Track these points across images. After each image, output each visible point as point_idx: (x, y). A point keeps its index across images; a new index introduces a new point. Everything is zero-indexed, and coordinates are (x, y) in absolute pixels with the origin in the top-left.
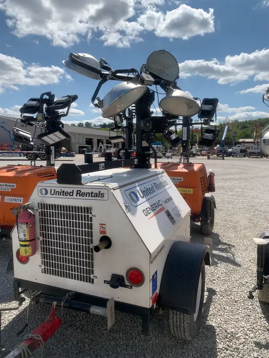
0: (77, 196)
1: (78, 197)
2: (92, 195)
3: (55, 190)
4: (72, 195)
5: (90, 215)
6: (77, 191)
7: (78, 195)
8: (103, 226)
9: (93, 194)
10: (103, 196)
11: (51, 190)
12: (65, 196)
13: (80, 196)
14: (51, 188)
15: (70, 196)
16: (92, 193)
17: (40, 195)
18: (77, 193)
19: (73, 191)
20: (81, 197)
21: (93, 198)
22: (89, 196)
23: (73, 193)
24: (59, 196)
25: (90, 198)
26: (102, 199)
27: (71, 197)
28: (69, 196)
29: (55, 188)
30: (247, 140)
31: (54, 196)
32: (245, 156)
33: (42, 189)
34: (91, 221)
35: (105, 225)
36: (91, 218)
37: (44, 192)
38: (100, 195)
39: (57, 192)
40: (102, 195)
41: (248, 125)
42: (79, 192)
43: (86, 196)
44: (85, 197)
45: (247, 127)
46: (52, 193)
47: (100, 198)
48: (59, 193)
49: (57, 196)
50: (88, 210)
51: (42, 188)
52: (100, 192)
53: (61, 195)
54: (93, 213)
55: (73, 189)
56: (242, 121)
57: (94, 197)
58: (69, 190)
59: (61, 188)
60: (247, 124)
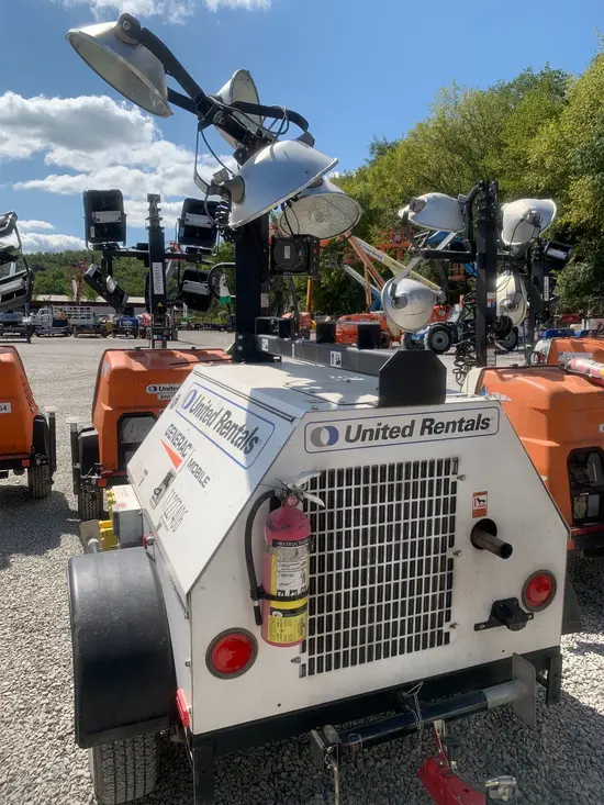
0: (422, 433)
1: (426, 436)
2: (460, 426)
3: (360, 426)
4: (410, 435)
5: (452, 478)
6: (425, 421)
7: (427, 430)
8: (481, 498)
9: (464, 425)
10: (488, 425)
11: (349, 428)
12: (389, 441)
13: (430, 433)
14: (350, 423)
15: (404, 436)
16: (462, 421)
17: (311, 447)
18: (424, 427)
19: (413, 422)
20: (434, 436)
21: (464, 433)
22: (453, 431)
23: (412, 427)
24: (374, 442)
25: (457, 433)
26: (484, 432)
27: (407, 439)
28: (400, 439)
29: (360, 422)
30: (54, 298)
31: (359, 443)
32: (66, 334)
33: (320, 429)
34: (454, 491)
35: (485, 493)
36: (454, 484)
37: (325, 437)
38: (481, 425)
39: (365, 431)
40: (485, 423)
41: (46, 265)
42: (428, 423)
43: (447, 431)
44: (443, 435)
45: (43, 269)
46: (352, 437)
47: (480, 431)
48: (374, 434)
49: (367, 442)
50: (448, 465)
51: (320, 425)
52: (480, 416)
53: (377, 438)
54: (461, 471)
55: (413, 418)
56: (29, 253)
57: (466, 429)
58: (403, 422)
59: (379, 420)
60: (43, 261)
